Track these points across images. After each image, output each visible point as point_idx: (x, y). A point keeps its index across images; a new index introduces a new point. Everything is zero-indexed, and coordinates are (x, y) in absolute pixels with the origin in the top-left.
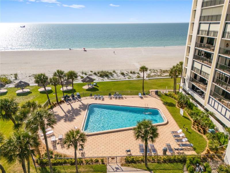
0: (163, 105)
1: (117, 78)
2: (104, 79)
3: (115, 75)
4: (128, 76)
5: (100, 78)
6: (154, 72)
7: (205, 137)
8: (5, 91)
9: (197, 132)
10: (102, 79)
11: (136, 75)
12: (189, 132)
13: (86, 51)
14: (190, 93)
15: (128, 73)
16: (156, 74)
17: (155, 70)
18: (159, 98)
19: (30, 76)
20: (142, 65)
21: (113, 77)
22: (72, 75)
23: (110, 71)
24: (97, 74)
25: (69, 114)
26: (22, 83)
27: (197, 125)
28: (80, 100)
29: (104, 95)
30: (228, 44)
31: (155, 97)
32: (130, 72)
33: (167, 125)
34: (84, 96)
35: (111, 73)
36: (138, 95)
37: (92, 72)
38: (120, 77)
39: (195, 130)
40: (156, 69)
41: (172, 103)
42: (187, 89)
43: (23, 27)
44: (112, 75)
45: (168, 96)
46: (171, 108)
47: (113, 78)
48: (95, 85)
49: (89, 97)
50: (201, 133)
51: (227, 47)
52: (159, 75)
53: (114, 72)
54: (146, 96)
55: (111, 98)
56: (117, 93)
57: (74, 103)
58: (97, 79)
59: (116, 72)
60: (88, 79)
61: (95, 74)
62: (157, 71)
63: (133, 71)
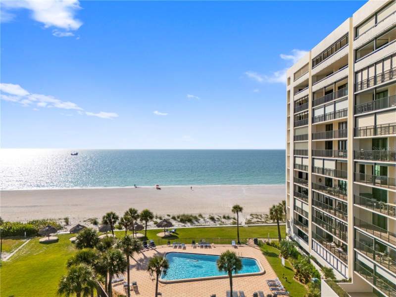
0: (262, 255)
1: (204, 224)
2: (186, 225)
3: (202, 220)
4: (220, 222)
5: (180, 223)
6: (257, 218)
7: (306, 286)
8: (55, 238)
9: (299, 282)
10: (183, 224)
11: (231, 221)
12: (289, 283)
13: (160, 189)
14: (295, 239)
15: (220, 218)
16: (259, 220)
17: (258, 216)
18: (258, 248)
19: (84, 221)
20: (235, 204)
21: (199, 222)
22: (147, 216)
23: (194, 215)
24: (176, 218)
25: (141, 263)
26: (80, 227)
27: (300, 276)
28: (154, 248)
29: (186, 244)
30: (320, 179)
31: (254, 247)
32: (222, 216)
33: (263, 275)
34: (159, 244)
35: (196, 218)
36: (231, 244)
37: (169, 216)
38: (208, 223)
39: (296, 281)
40: (260, 214)
41: (274, 253)
42: (293, 235)
43: (75, 154)
44: (197, 220)
45: (270, 245)
46: (271, 258)
47: (198, 224)
48: (173, 232)
49: (166, 246)
50: (303, 283)
51: (320, 182)
52: (263, 222)
53: (200, 216)
54: (242, 245)
55: (195, 247)
56: (204, 241)
57: (146, 252)
58: (177, 225)
59: (203, 216)
60: (165, 223)
61: (174, 218)
62: (261, 216)
63: (226, 216)
